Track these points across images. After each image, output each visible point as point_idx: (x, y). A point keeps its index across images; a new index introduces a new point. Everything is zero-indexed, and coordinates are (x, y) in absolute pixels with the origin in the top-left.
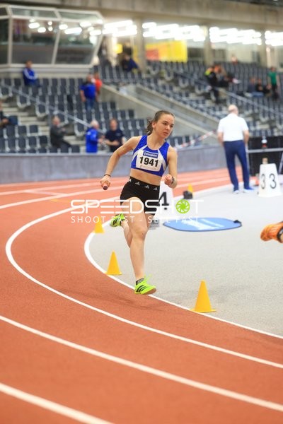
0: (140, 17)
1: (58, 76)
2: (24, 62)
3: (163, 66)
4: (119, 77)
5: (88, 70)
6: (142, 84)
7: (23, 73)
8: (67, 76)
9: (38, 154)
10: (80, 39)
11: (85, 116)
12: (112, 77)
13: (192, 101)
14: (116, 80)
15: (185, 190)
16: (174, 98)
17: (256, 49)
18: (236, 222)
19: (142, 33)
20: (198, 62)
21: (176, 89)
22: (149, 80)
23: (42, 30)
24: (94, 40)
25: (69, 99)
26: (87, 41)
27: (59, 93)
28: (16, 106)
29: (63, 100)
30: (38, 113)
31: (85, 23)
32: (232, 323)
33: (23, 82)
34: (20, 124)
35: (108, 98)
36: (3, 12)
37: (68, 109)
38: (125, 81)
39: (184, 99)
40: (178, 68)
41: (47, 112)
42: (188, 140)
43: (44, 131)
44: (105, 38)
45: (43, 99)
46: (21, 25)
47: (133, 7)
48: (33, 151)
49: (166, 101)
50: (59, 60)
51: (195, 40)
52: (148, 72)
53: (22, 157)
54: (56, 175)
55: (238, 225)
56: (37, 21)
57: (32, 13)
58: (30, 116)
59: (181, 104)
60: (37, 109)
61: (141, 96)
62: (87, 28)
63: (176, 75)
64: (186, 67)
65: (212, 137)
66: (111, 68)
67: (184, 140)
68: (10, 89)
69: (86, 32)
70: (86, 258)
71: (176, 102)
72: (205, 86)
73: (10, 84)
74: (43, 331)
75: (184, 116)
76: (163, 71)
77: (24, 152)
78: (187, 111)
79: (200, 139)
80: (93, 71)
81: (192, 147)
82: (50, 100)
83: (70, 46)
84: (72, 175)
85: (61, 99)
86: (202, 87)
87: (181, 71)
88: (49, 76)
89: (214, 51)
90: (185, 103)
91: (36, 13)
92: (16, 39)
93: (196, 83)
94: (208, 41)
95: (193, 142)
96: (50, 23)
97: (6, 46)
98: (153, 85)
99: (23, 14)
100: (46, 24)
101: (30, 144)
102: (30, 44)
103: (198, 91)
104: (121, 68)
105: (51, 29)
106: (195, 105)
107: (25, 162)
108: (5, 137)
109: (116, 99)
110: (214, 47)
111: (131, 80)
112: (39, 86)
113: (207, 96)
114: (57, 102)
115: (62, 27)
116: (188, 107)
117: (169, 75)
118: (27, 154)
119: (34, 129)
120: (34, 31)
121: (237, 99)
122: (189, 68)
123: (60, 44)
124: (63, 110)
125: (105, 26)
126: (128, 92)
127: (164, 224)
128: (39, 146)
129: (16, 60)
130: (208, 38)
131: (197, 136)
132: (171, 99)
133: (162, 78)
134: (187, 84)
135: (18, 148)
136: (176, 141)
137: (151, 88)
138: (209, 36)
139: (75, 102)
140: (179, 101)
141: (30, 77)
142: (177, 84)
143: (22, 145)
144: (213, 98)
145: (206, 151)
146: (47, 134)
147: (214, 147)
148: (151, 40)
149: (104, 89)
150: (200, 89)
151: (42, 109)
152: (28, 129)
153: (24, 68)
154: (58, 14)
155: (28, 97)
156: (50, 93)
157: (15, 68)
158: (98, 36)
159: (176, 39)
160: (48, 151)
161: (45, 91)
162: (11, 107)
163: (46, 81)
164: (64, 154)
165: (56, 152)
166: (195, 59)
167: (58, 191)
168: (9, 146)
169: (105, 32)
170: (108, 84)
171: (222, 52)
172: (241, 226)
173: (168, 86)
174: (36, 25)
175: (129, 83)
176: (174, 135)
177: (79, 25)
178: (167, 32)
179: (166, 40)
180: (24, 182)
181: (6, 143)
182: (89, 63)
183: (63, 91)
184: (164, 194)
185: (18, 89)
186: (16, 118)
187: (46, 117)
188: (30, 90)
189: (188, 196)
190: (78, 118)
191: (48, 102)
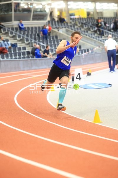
1: (33, 26)
2: (19, 21)
3: (77, 20)
4: (59, 25)
5: (46, 23)
6: (68, 28)
7: (19, 25)
8: (37, 26)
9: (26, 59)
10: (42, 10)
11: (45, 42)
12: (56, 25)
13: (89, 34)
14: (57, 26)
15: (88, 72)
16: (82, 33)
17: (115, 11)
18: (110, 84)
19: (68, 6)
20: (91, 17)
21: (82, 29)
22: (71, 26)
23: (26, 7)
24: (48, 11)
25: (38, 35)
26: (45, 11)
27: (34, 33)
28: (17, 39)
29: (36, 36)
30: (25, 42)
31: (43, 3)
32: (109, 127)
34: (18, 46)
35: (54, 34)
37: (38, 40)
38: (61, 27)
39: (86, 33)
40: (83, 21)
41: (29, 41)
42: (88, 51)
43: (28, 49)
44: (52, 9)
45: (27, 36)
48: (24, 58)
50: (34, 19)
51: (90, 8)
52: (71, 23)
53: (20, 60)
54: (34, 67)
55: (110, 86)
56: (24, 3)
58: (22, 43)
59: (85, 36)
60: (25, 40)
61: (68, 33)
62: (44, 5)
63: (82, 24)
64: (86, 20)
65: (98, 49)
66: (55, 22)
67: (87, 51)
68: (14, 32)
69: (44, 7)
70: (48, 102)
72: (95, 28)
73: (14, 30)
74: (31, 133)
75: (86, 40)
76: (77, 22)
77: (21, 58)
79: (93, 50)
80: (48, 23)
81: (90, 54)
83: (38, 13)
84: (41, 67)
85: (35, 35)
86: (93, 28)
87: (84, 22)
88: (30, 26)
89: (98, 13)
90: (86, 35)
92: (15, 11)
93: (91, 26)
94: (95, 9)
95: (90, 51)
96: (29, 4)
97: (12, 14)
99: (18, 0)
100: (27, 4)
101: (23, 55)
102: (21, 13)
103: (92, 30)
104: (59, 21)
105: (29, 6)
106: (91, 36)
107: (21, 62)
108: (13, 52)
109: (58, 35)
110: (98, 11)
111: (63, 26)
112: (26, 30)
113: (95, 32)
114: (33, 37)
115: (34, 5)
116: (88, 37)
117: (79, 24)
118: (22, 59)
119: (24, 48)
120: (23, 7)
121: (108, 33)
122: (88, 20)
123: (34, 12)
124: (36, 40)
125: (52, 4)
126: (63, 31)
128: (26, 56)
129: (15, 20)
130: (95, 7)
131: (92, 49)
133: (77, 25)
134: (87, 27)
135: (18, 57)
136: (83, 51)
137: (72, 29)
139: (41, 36)
140: (84, 34)
141: (22, 27)
142: (83, 27)
143: (20, 55)
145: (96, 55)
146: (30, 50)
147: (99, 53)
148: (71, 9)
149: (52, 31)
150: (92, 29)
151: (27, 40)
152: (22, 49)
153: (19, 23)
155: (21, 35)
156: (30, 33)
157: (15, 23)
158: (49, 8)
159: (82, 8)
160: (30, 58)
161: (28, 32)
162: (14, 39)
163: (28, 28)
165: (34, 58)
167: (35, 74)
168: (14, 56)
169: (52, 6)
170: (54, 28)
171: (101, 13)
172: (112, 86)
173: (79, 28)
174: (23, 5)
175: (63, 28)
176: (82, 49)
177: (41, 4)
178: (78, 5)
179: (78, 9)
180: (21, 71)
181: (13, 55)
182: (46, 20)
183: (36, 32)
184: (79, 74)
185: (17, 32)
186: (16, 44)
187: (29, 43)
188: (22, 32)
189: (89, 74)
190: (42, 43)
191: (29, 37)
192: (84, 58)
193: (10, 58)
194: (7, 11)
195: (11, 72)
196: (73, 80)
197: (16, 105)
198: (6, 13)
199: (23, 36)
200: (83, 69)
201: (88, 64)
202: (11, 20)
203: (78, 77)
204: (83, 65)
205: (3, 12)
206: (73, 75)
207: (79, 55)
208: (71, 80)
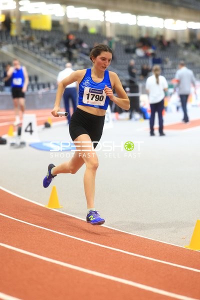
4: (2, 38)
6: (18, 44)
13: (53, 58)
16: (41, 55)
17: (99, 24)
19: (19, 8)
21: (42, 49)
22: (23, 42)
38: (6, 42)
39: (48, 56)
40: (44, 34)
42: (49, 85)
49: (34, 57)
51: (56, 15)
52: (22, 36)
59: (45, 60)
61: (17, 53)
63: (42, 39)
64: (50, 34)
71: (42, 59)
78: (49, 65)
81: (52, 91)
86: (60, 48)
87: (46, 36)
89: (69, 24)
90: (48, 59)
93: (57, 45)
94: (66, 17)
95: (52, 87)
98: (26, 45)
103: (57, 51)
106: (55, 61)
110: (70, 20)
113: (64, 55)
116: (50, 62)
117: (38, 38)
126: (8, 50)
127: (30, 145)
132: (38, 56)
133: (32, 41)
134: (50, 46)
136: (41, 86)
137: (24, 47)
138: (66, 12)
140: (44, 57)
142: (43, 45)
148: (25, 13)
159: (43, 14)
166: (56, 28)
173: (36, 47)
175: (9, 43)
176: (39, 81)
179: (36, 14)
184: (30, 124)
189: (47, 125)
192: (41, 98)
196: (19, 133)
200: (37, 117)
203: (29, 129)
207: (33, 93)
208: (16, 133)
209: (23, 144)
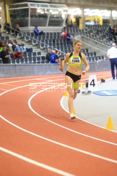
0: (83, 7)
1: (49, 32)
3: (93, 27)
4: (74, 31)
5: (61, 29)
6: (84, 34)
8: (53, 32)
9: (41, 64)
10: (58, 16)
13: (104, 41)
14: (73, 33)
15: (102, 78)
16: (97, 40)
19: (84, 13)
20: (107, 25)
21: (98, 37)
22: (86, 33)
23: (42, 13)
24: (64, 17)
25: (54, 41)
26: (62, 18)
27: (49, 39)
28: (32, 44)
30: (41, 47)
31: (60, 9)
33: (34, 34)
34: (34, 51)
36: (27, 5)
37: (53, 45)
39: (101, 40)
40: (99, 28)
41: (45, 47)
42: (103, 58)
43: (44, 54)
44: (68, 15)
45: (43, 41)
46: (34, 11)
47: (80, 2)
48: (39, 63)
49: (94, 42)
50: (49, 25)
51: (106, 16)
52: (86, 30)
53: (34, 65)
54: (48, 72)
56: (41, 9)
57: (38, 6)
58: (38, 48)
59: (100, 43)
60: (40, 45)
61: (83, 40)
62: (61, 12)
63: (98, 31)
64: (102, 27)
67: (101, 58)
68: (30, 37)
71: (98, 42)
73: (29, 35)
75: (101, 48)
76: (93, 29)
77: (35, 63)
78: (102, 46)
80: (63, 29)
81: (105, 61)
82: (46, 42)
83: (54, 19)
84: (56, 73)
85: (50, 41)
87: (100, 29)
88: (46, 32)
89: (114, 20)
90: (102, 42)
91: (40, 6)
92: (32, 16)
93: (106, 34)
94: (111, 17)
95: (105, 58)
96: (46, 10)
97: (28, 19)
98: (88, 35)
99: (35, 6)
100: (44, 10)
101: (38, 60)
102: (38, 18)
103: (107, 37)
105: (46, 12)
107: (36, 67)
108: (28, 57)
109: (73, 41)
110: (114, 19)
114: (48, 42)
115: (51, 11)
116: (103, 44)
117: (95, 31)
118: (36, 64)
119: (39, 53)
120: (39, 13)
123: (50, 18)
124: (51, 46)
125: (68, 11)
126: (78, 38)
127: (93, 93)
128: (41, 61)
129: (32, 25)
130: (111, 15)
132: (96, 41)
133: (92, 32)
134: (102, 34)
135: (33, 62)
136: (98, 58)
137: (87, 36)
138: (112, 14)
139: (56, 42)
140: (99, 41)
142: (98, 34)
143: (34, 60)
144: (114, 40)
146: (45, 56)
148: (87, 16)
151: (43, 45)
152: (37, 54)
153: (35, 28)
154: (49, 6)
155: (37, 40)
156: (46, 39)
157: (31, 29)
158: (66, 15)
159: (98, 16)
160: (45, 63)
161: (44, 38)
162: (30, 44)
164: (51, 64)
165: (48, 63)
166: (106, 24)
167: (49, 79)
168: (29, 61)
169: (68, 13)
173: (94, 35)
174: (40, 11)
175: (78, 34)
176: (97, 55)
177: (57, 10)
178: (94, 13)
179: (94, 16)
180: (35, 75)
181: (28, 59)
182: (62, 26)
183: (51, 38)
184: (93, 80)
185: (33, 37)
186: (32, 49)
187: (44, 49)
188: (38, 38)
189: (103, 81)
190: (57, 49)
191: (45, 42)
192: (98, 64)
193: (24, 62)
194: (24, 16)
195: (25, 76)
196: (87, 86)
197: (29, 108)
198: (22, 18)
199: (39, 41)
200: (97, 76)
201: (102, 71)
202: (27, 25)
203: (92, 83)
204: (98, 71)
205: (19, 17)
206: (87, 82)
207: (94, 62)
208: (85, 86)
209: (89, 92)
